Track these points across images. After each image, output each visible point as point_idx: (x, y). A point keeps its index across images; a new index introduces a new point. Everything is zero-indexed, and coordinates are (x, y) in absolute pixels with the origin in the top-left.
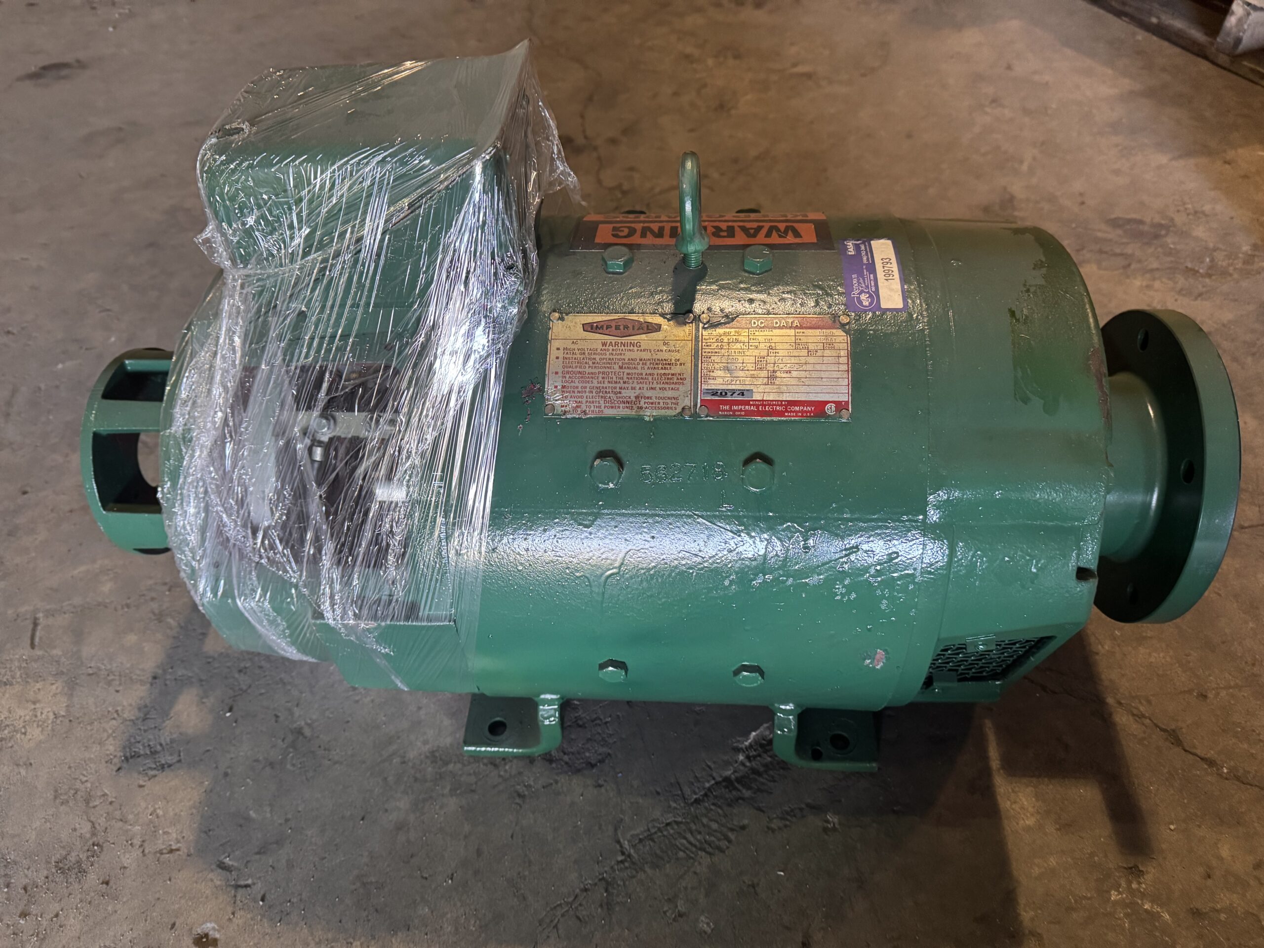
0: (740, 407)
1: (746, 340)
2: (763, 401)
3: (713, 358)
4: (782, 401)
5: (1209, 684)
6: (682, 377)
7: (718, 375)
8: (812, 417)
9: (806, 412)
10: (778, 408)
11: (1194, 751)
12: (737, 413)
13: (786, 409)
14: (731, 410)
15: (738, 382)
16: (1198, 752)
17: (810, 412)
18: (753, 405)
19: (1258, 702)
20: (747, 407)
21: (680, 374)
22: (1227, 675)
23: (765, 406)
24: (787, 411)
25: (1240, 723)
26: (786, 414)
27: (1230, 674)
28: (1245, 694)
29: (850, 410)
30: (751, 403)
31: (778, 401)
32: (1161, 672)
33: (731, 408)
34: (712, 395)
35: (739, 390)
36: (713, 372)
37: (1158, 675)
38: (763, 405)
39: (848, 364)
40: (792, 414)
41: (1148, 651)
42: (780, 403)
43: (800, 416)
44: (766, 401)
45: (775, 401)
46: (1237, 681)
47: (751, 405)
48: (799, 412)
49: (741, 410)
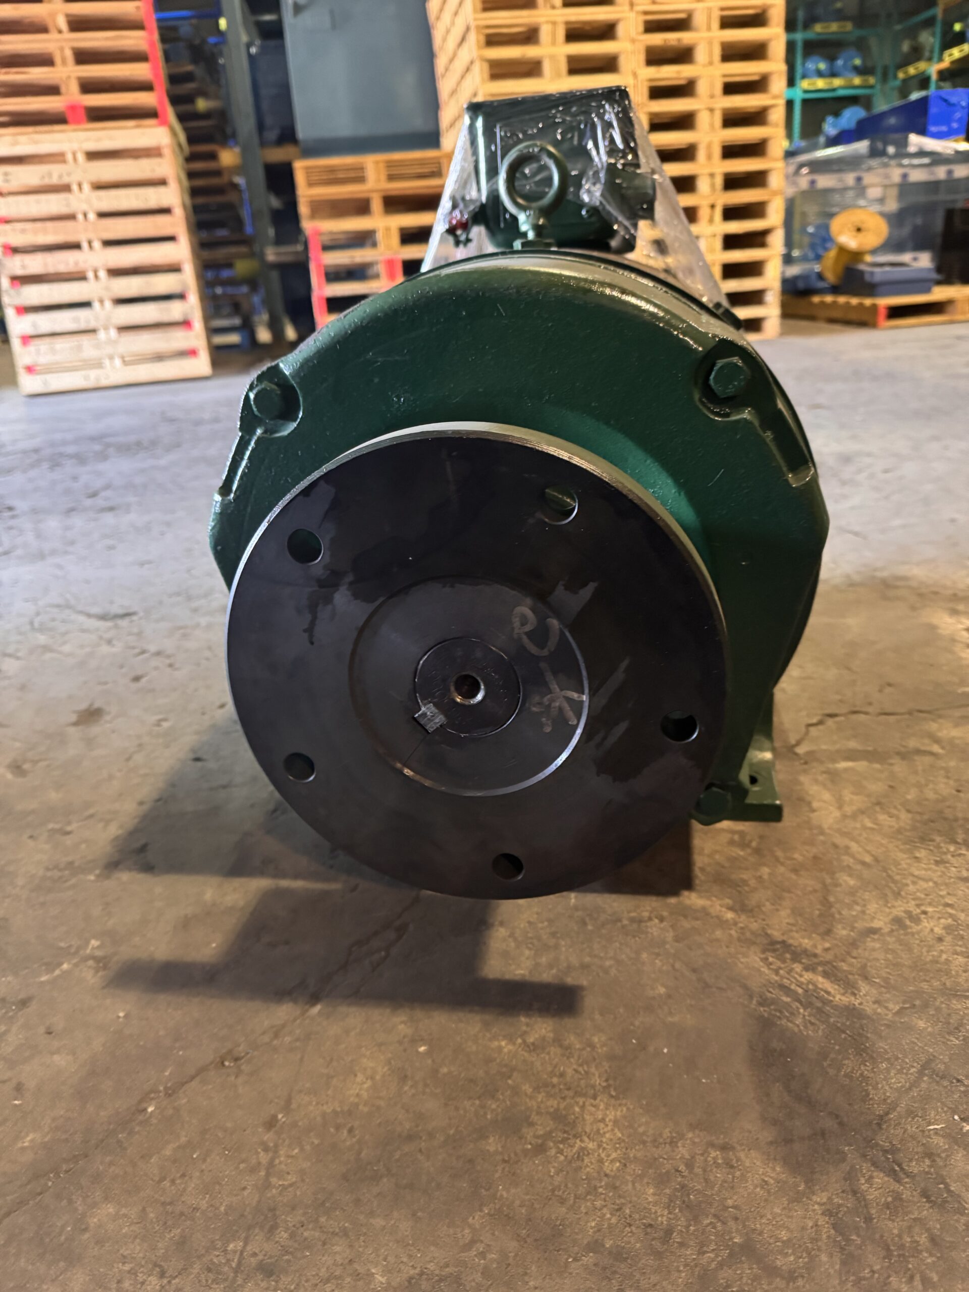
5: (287, 1142)
11: (198, 1079)
16: (194, 1084)
19: (222, 1209)
22: (292, 1178)
25: (204, 1160)
27: (291, 1185)
28: (246, 1193)
32: (334, 1081)
37: (332, 1077)
41: (378, 1077)
46: (274, 1191)
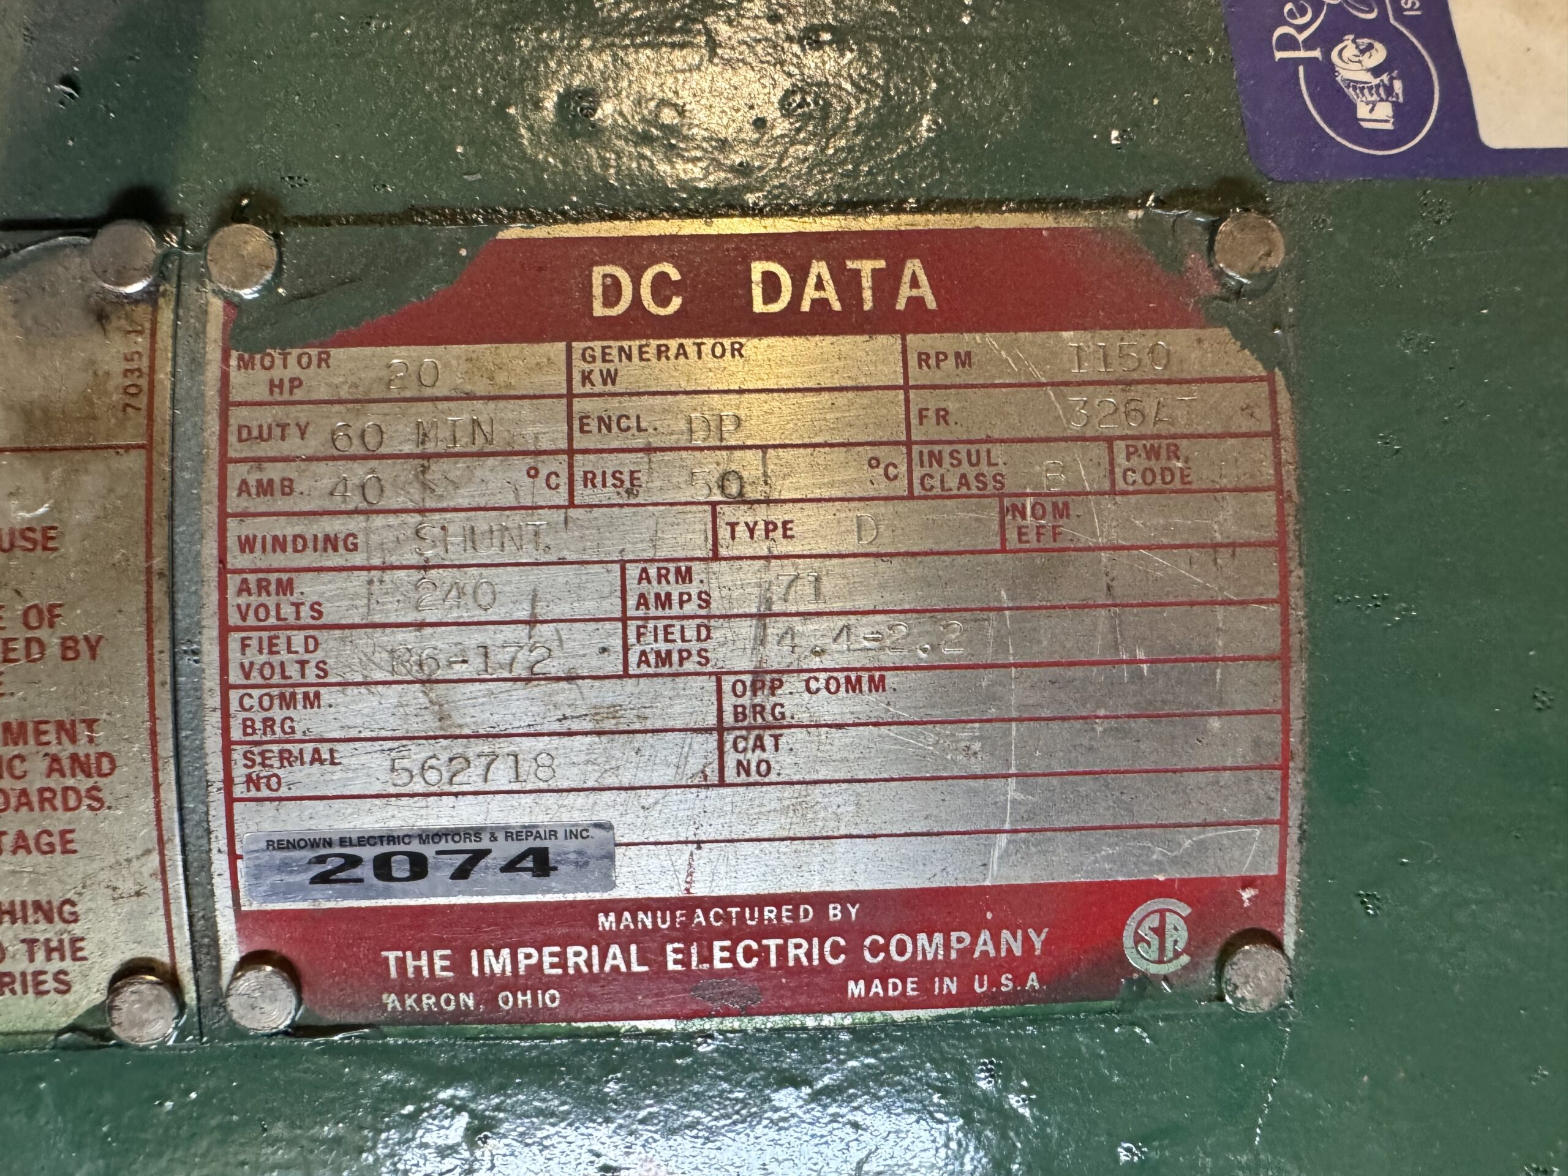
0: (527, 957)
1: (554, 436)
2: (689, 904)
3: (308, 588)
4: (820, 900)
6: (83, 748)
7: (357, 724)
8: (1031, 997)
9: (992, 967)
10: (797, 950)
12: (506, 1001)
13: (854, 950)
14: (463, 981)
15: (502, 776)
17: (1018, 967)
18: (624, 939)
20: (577, 956)
21: (67, 730)
23: (706, 937)
24: (857, 970)
26: (856, 989)
29: (1289, 941)
30: (607, 922)
31: (795, 900)
33: (460, 964)
34: (323, 879)
35: (511, 834)
36: (313, 701)
38: (686, 935)
39: (1283, 601)
40: (894, 988)
42: (807, 914)
43: (949, 1001)
44: (706, 903)
45: (777, 900)
47: (604, 941)
48: (946, 968)
49: (536, 979)
